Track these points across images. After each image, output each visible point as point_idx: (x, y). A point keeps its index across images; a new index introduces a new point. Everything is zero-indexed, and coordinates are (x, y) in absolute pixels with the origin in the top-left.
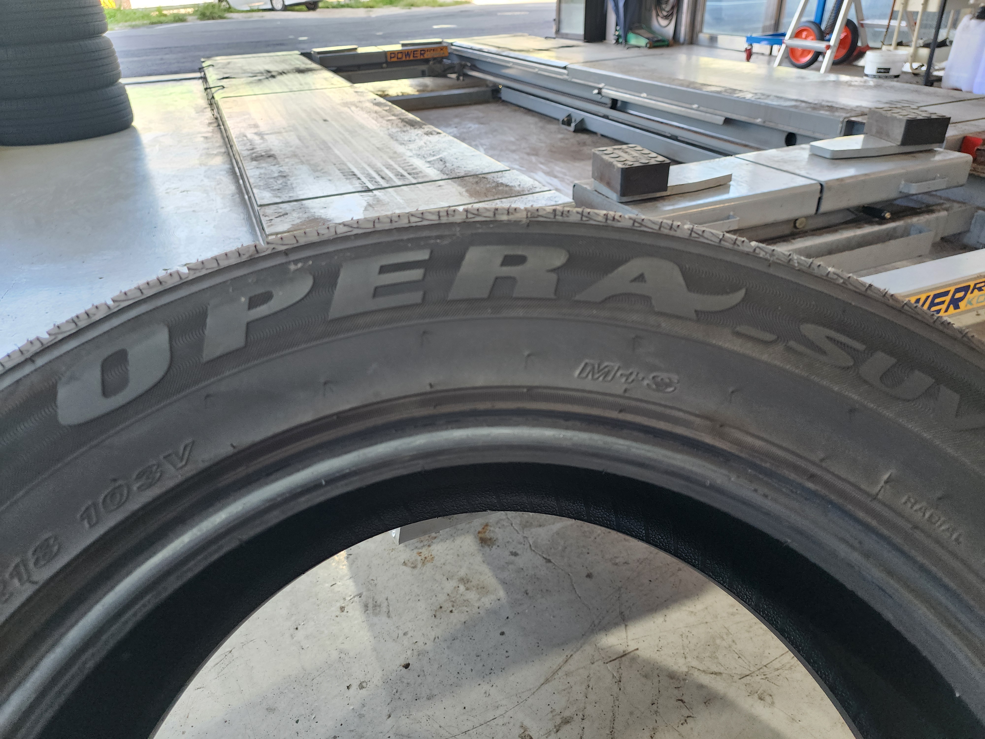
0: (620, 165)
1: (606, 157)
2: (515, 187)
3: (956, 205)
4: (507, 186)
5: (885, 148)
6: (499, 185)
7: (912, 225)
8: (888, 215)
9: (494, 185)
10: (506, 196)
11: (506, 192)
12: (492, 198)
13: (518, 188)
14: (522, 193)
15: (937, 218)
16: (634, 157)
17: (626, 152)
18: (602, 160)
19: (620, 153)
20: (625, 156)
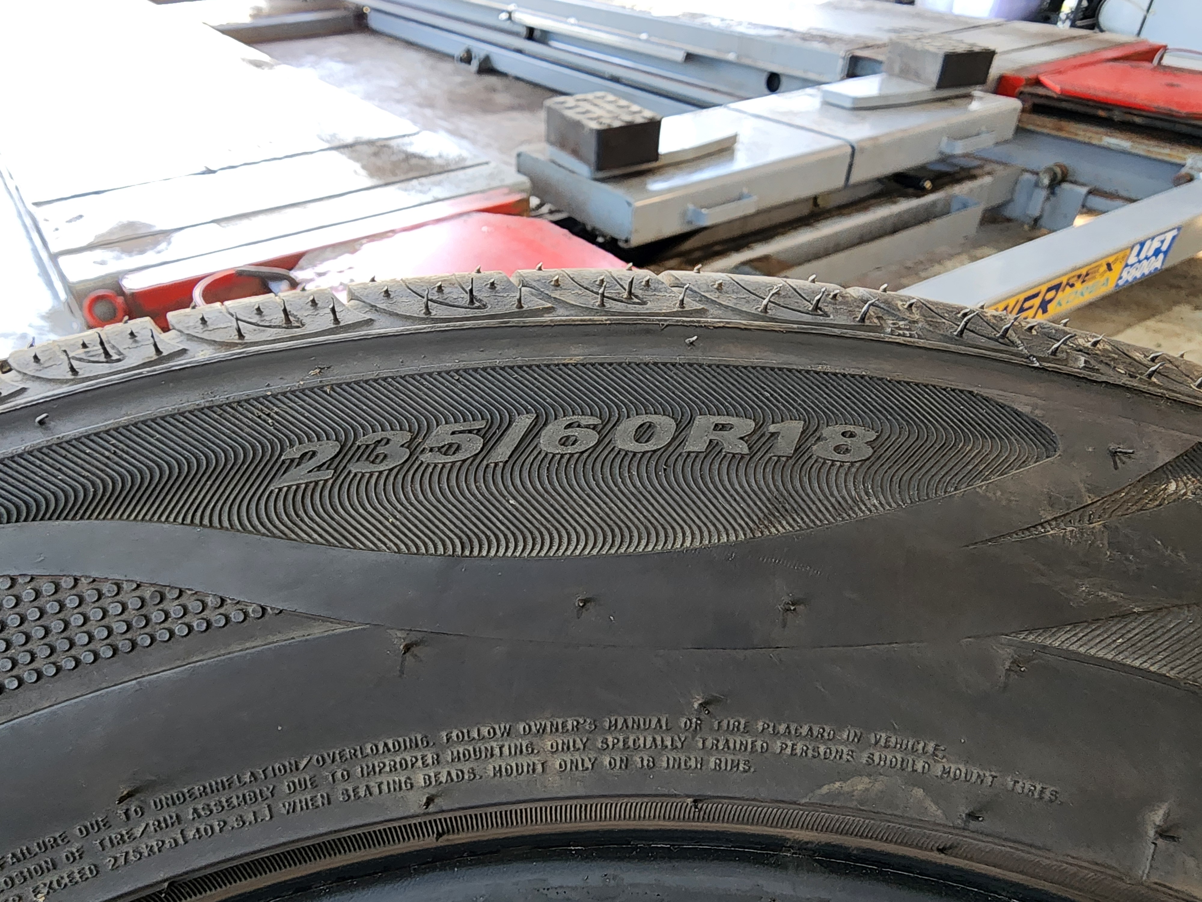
0: (594, 125)
1: (570, 114)
2: (432, 158)
3: (999, 168)
4: (422, 157)
5: (917, 93)
6: (409, 157)
7: (955, 196)
8: (928, 185)
9: (402, 156)
10: (424, 173)
11: (423, 168)
12: (403, 177)
13: (439, 161)
14: (446, 169)
15: (981, 186)
16: (609, 112)
17: (596, 105)
18: (563, 117)
19: (587, 106)
20: (598, 112)
